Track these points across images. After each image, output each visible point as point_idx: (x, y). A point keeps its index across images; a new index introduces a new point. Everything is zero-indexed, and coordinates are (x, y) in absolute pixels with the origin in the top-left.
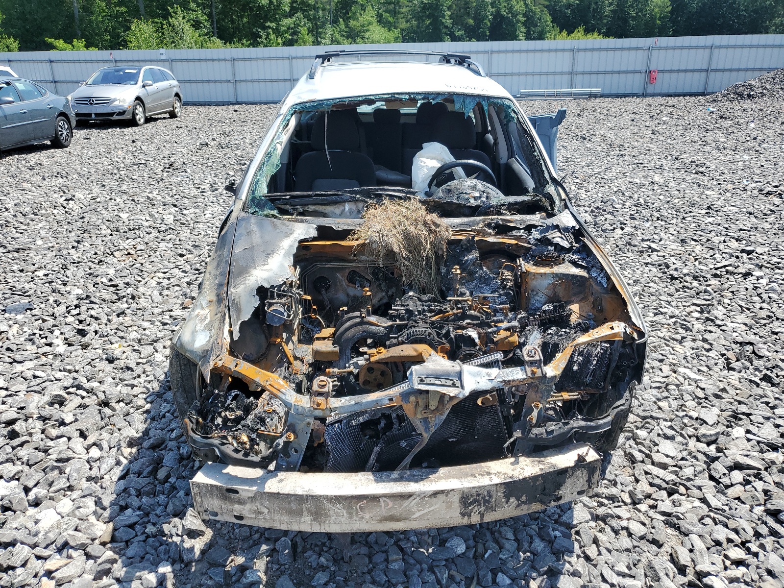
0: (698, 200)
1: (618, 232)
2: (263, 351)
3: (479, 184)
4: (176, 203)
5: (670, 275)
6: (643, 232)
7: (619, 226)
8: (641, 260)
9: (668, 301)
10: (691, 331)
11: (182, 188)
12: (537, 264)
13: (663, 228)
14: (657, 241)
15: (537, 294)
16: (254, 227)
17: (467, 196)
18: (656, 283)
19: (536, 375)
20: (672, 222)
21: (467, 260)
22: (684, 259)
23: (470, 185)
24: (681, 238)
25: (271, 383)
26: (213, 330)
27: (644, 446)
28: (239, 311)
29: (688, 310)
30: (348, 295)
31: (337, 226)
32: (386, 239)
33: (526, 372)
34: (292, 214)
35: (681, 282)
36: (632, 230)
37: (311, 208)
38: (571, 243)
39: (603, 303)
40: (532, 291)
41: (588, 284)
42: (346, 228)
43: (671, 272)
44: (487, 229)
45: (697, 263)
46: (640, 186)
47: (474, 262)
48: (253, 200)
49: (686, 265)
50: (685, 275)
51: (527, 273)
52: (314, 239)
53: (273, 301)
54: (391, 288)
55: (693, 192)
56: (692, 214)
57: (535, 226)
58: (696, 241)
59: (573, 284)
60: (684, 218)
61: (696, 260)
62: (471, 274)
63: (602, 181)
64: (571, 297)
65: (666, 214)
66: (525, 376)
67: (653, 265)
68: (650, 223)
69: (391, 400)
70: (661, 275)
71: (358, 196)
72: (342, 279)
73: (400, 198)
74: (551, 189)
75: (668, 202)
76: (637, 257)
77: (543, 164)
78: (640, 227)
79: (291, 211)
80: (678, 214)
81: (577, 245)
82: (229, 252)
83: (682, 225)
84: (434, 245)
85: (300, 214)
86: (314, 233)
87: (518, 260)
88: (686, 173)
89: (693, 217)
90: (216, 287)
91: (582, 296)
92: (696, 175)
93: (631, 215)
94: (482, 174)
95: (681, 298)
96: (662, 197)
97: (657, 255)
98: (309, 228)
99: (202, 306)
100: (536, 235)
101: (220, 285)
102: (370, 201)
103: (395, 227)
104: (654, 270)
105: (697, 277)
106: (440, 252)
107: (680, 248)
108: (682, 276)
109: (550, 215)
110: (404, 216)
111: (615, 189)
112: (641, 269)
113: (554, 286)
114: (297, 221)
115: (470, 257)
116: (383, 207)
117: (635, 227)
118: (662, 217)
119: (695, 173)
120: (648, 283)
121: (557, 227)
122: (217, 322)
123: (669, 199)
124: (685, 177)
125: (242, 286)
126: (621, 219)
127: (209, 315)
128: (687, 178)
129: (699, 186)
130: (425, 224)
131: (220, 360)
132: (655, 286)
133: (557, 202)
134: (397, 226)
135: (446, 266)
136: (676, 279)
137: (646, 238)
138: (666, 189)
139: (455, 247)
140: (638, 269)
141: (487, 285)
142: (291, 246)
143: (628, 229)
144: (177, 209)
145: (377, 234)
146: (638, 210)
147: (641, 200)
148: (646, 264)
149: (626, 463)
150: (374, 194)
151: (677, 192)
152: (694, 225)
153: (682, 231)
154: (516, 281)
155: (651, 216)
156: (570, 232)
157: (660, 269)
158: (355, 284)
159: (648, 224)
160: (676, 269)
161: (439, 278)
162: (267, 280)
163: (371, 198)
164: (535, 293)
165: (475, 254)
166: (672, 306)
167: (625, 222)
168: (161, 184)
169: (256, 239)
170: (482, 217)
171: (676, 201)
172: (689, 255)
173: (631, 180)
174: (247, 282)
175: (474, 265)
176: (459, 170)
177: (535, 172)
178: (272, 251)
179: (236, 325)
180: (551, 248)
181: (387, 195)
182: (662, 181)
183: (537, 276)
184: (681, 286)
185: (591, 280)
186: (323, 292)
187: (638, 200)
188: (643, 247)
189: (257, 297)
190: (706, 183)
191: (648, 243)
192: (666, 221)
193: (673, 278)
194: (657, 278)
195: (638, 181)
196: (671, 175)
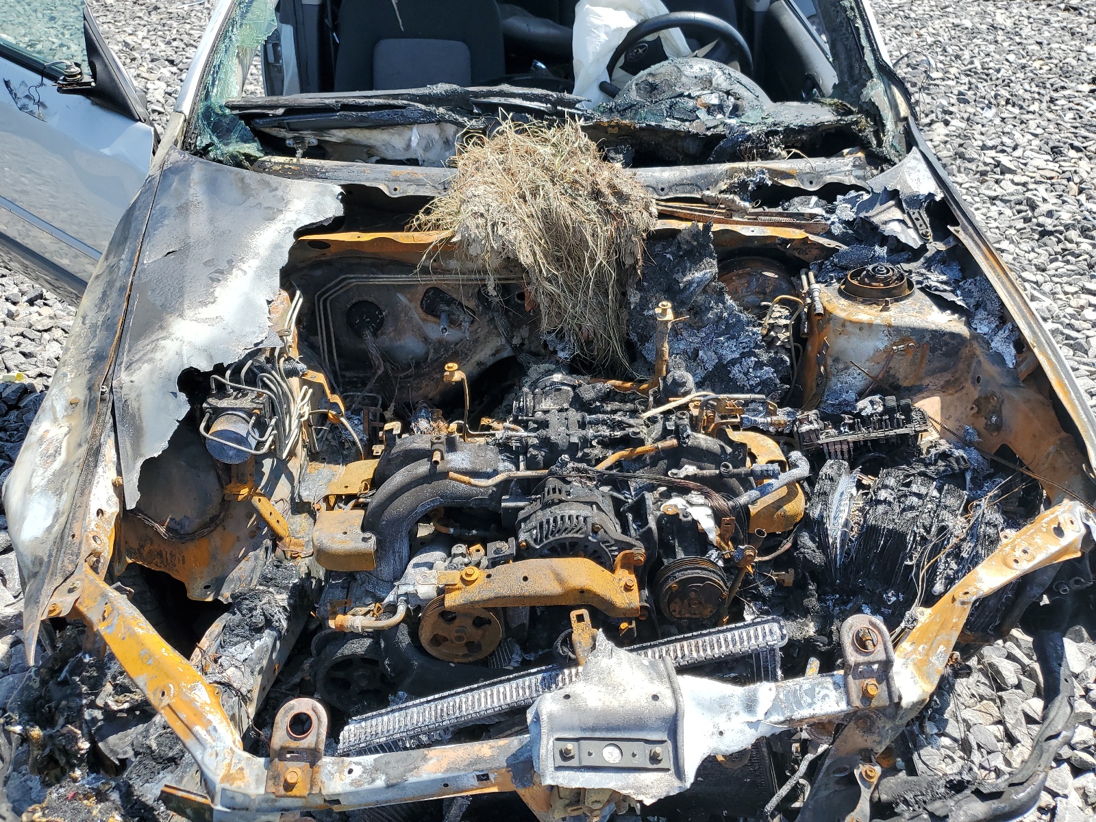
0: (1074, 63)
1: (939, 128)
2: (212, 510)
3: (719, 73)
4: (174, 57)
5: (1039, 225)
6: (984, 130)
7: (940, 116)
8: (983, 190)
9: (1036, 283)
10: (1086, 352)
11: (188, 27)
12: (849, 293)
13: (1017, 123)
14: (1009, 150)
15: (847, 368)
16: (196, 191)
17: (691, 103)
18: (1012, 242)
19: (874, 703)
20: (1032, 108)
21: (690, 283)
22: (1060, 188)
23: (700, 74)
24: (1051, 144)
25: (173, 702)
26: (65, 497)
27: (1019, 646)
28: (138, 435)
29: (1074, 302)
30: (426, 340)
31: (393, 185)
32: (501, 231)
33: (847, 693)
34: (291, 152)
35: (1059, 241)
36: (964, 125)
37: (337, 136)
38: (923, 237)
39: (1006, 411)
40: (836, 360)
41: (965, 351)
42: (411, 191)
43: (1042, 220)
44: (737, 199)
45: (1082, 198)
46: (973, 33)
47: (705, 287)
48: (208, 113)
49: (1064, 202)
50: (1067, 227)
51: (827, 316)
52: (336, 225)
53: (224, 403)
54: (519, 327)
55: (1063, 47)
56: (1066, 92)
57: (842, 189)
58: (1078, 150)
59: (933, 350)
60: (1052, 101)
61: (1081, 191)
62: (698, 312)
63: (908, 23)
64: (921, 379)
65: (1021, 92)
66: (843, 706)
67: (1005, 202)
68: (994, 110)
69: (483, 778)
70: (1020, 224)
71: (441, 110)
72: (412, 305)
73: (538, 114)
74: (876, 91)
75: (1024, 67)
76: (976, 184)
77: (862, 30)
78: (977, 119)
79: (289, 142)
80: (1042, 91)
81: (941, 246)
82: (131, 261)
83: (1051, 116)
84: (614, 247)
85: (311, 153)
86: (334, 209)
87: (804, 277)
88: (1049, 10)
89: (1069, 99)
90: (89, 363)
91: (947, 376)
92: (1066, 14)
93: (960, 93)
94: (723, 45)
95: (1061, 276)
96: (1011, 57)
97: (1012, 181)
98: (323, 194)
99: (54, 413)
100: (845, 210)
101: (99, 358)
102: (471, 123)
103: (523, 197)
104: (1008, 212)
105: (1089, 229)
106: (629, 261)
107: (1052, 165)
108: (1062, 228)
109: (878, 161)
110: (546, 169)
111: (930, 40)
112: (984, 210)
113: (889, 354)
114: (300, 173)
115: (698, 275)
116: (500, 140)
117: (968, 119)
118: (1015, 99)
119: (1065, 10)
120: (999, 242)
121: (894, 195)
122: (77, 472)
123: (1023, 61)
124: (1048, 17)
125: (146, 367)
126: (945, 102)
127: (64, 445)
128: (1053, 19)
129: (1073, 34)
130: (596, 195)
131: (71, 591)
132: (1011, 248)
133: (890, 125)
134: (529, 197)
135: (640, 288)
136: (1051, 233)
137: (990, 143)
138: (1017, 39)
139: (664, 248)
140: (977, 209)
141: (732, 337)
142: (276, 246)
143: (956, 123)
144: (174, 69)
145: (481, 221)
146: (970, 83)
147: (977, 64)
148: (993, 199)
149: (986, 691)
150: (479, 105)
151: (1037, 47)
152: (1070, 115)
153: (1052, 127)
154: (797, 328)
155: (996, 97)
156: (920, 207)
157: (1019, 212)
158: (438, 317)
159: (989, 113)
160: (1050, 214)
161: (625, 315)
162: (206, 351)
163: (471, 115)
164: (841, 366)
165: (707, 270)
166: (1044, 293)
167: (951, 109)
168: (154, 17)
169: (198, 224)
170: (727, 166)
171: (1037, 64)
172: (1069, 180)
173: (957, 21)
174: (158, 355)
175: (704, 291)
176: (676, 37)
177: (840, 47)
178: (230, 262)
179: (130, 471)
180: (881, 251)
181: (509, 108)
182: (1009, 24)
183: (849, 328)
184: (1058, 248)
185: (976, 345)
186: (368, 335)
187: (972, 63)
188: (986, 164)
189: (183, 397)
190: (1084, 30)
191: (992, 153)
192: (1021, 108)
193: (1044, 233)
194: (1013, 231)
195: (967, 23)
196: (1025, 12)
